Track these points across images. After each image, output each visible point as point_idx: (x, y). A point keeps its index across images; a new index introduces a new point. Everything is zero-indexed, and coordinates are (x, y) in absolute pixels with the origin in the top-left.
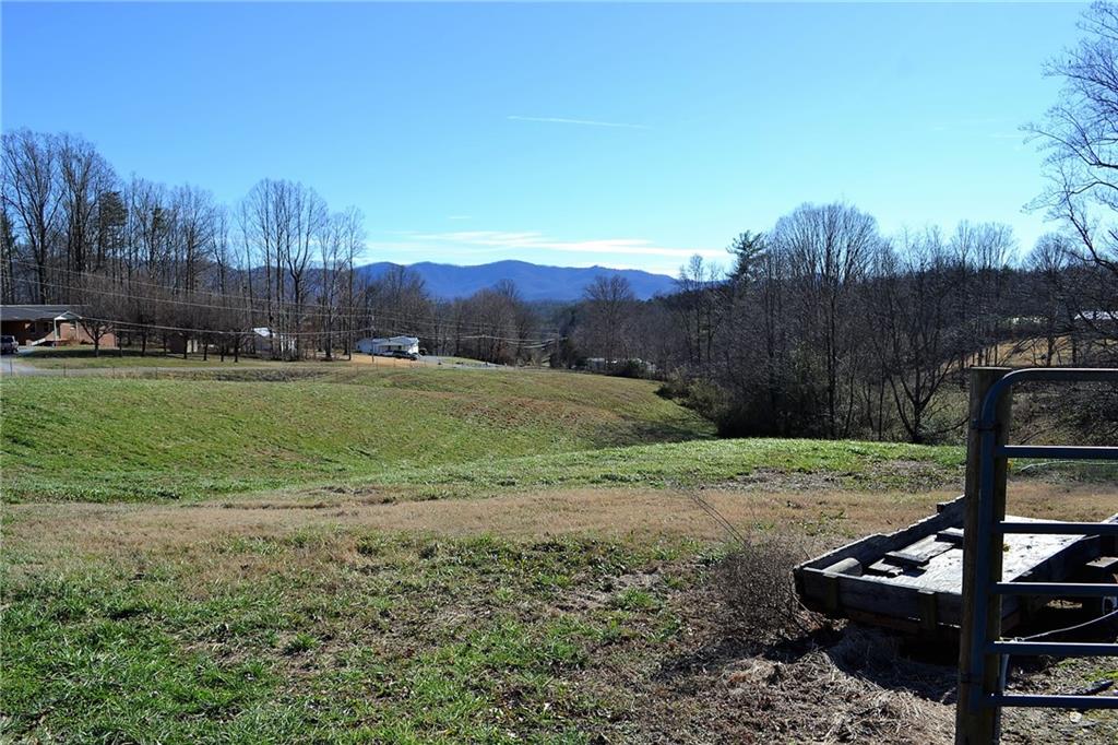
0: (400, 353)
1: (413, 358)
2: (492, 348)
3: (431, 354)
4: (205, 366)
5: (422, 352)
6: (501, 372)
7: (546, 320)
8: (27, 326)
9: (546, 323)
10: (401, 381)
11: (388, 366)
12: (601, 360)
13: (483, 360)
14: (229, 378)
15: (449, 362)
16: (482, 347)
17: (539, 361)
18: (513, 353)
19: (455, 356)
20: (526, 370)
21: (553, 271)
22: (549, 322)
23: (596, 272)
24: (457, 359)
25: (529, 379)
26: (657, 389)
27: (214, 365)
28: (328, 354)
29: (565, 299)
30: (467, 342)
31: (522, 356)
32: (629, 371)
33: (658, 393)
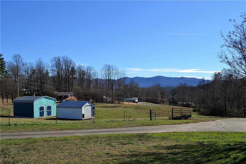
0: (134, 102)
1: (137, 102)
2: (155, 100)
3: (140, 102)
4: (99, 105)
5: (138, 101)
6: (158, 106)
7: (168, 92)
8: (63, 97)
9: (168, 93)
10: (137, 108)
11: (133, 105)
12: (181, 103)
13: (153, 103)
14: (104, 107)
15: (145, 104)
16: (153, 100)
17: (167, 103)
18: (160, 101)
19: (146, 102)
20: (163, 105)
21: (170, 79)
22: (169, 93)
23: (182, 78)
24: (147, 103)
25: (163, 108)
26: (192, 110)
27: (98, 105)
28: (119, 102)
29: (174, 86)
30: (149, 99)
31: (162, 102)
32: (188, 106)
33: (193, 111)
